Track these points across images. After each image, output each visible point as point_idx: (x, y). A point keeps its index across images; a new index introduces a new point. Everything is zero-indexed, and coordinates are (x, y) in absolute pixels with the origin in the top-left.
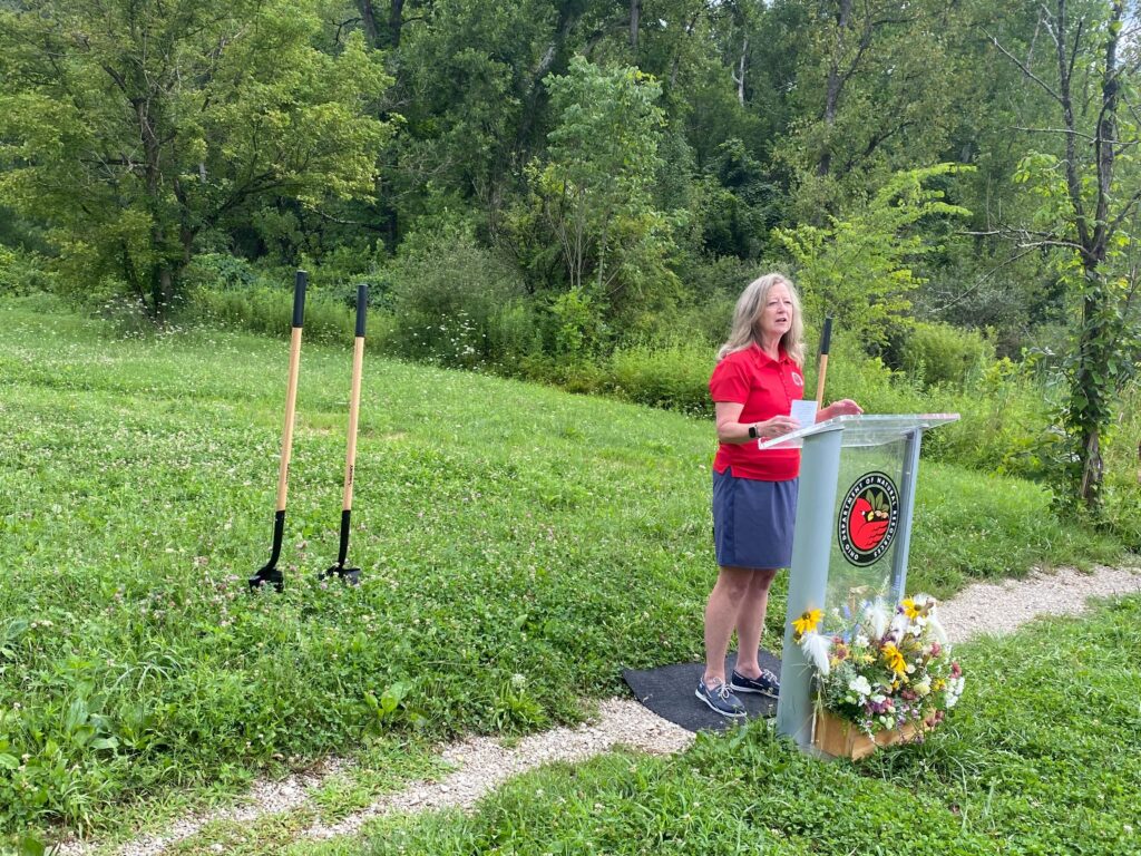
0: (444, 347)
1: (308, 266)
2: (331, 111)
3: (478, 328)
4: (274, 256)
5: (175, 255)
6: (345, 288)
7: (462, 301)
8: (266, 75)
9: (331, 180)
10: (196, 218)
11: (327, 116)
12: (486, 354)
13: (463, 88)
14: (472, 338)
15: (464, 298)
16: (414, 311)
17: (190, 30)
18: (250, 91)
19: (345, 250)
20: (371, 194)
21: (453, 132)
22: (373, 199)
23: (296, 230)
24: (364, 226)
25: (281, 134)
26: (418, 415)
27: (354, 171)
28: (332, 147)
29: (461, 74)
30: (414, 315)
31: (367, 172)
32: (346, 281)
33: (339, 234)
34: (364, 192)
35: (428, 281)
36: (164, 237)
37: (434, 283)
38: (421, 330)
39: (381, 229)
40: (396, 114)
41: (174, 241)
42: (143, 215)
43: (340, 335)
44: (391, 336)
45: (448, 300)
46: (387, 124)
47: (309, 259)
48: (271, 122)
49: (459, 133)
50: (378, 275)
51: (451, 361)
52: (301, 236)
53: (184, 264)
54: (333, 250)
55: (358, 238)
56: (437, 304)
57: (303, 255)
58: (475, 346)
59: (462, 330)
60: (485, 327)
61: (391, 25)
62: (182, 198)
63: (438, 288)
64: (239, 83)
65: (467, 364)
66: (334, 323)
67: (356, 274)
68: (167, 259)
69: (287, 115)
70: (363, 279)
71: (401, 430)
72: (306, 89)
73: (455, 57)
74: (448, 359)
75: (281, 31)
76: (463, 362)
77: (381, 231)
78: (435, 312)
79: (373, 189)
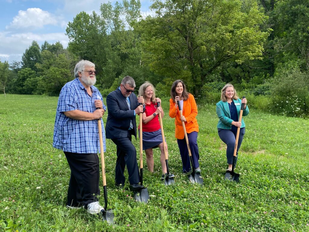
0: (288, 109)
1: (244, 83)
2: (246, 30)
3: (302, 101)
4: (234, 81)
5: (199, 83)
6: (256, 89)
7: (295, 91)
8: (225, 23)
9: (247, 54)
10: (205, 72)
11: (245, 32)
12: (305, 111)
13: (296, 19)
14: (299, 105)
15: (296, 90)
16: (277, 96)
17: (201, 13)
18: (220, 29)
19: (256, 77)
20: (261, 56)
21: (291, 33)
22: (262, 58)
23: (241, 72)
24: (263, 69)
25: (230, 41)
26: (272, 142)
27: (255, 50)
28: (248, 43)
29: (295, 14)
30: (277, 98)
31: (260, 49)
32: (256, 87)
33: (255, 72)
34: (259, 56)
35: (282, 85)
36: (196, 78)
37: (283, 86)
38: (279, 103)
39: (269, 69)
40: (270, 29)
41: (199, 79)
42: (189, 72)
43: (253, 105)
44: (269, 105)
45: (290, 91)
46: (267, 33)
47: (244, 81)
48: (226, 37)
49: (294, 33)
50: (267, 84)
51: (291, 114)
52: (242, 74)
53: (202, 86)
54: (252, 78)
55: (261, 73)
56: (285, 93)
57: (243, 80)
58: (300, 108)
59: (295, 102)
60: (304, 100)
61: (271, 4)
62: (201, 66)
63: (285, 87)
64: (217, 27)
65: (298, 115)
66: (250, 101)
67: (259, 84)
68: (196, 85)
69: (231, 34)
70: (261, 86)
71: (264, 149)
72: (238, 25)
73: (292, 8)
74: (290, 113)
75: (229, 7)
76: (296, 114)
77: (269, 70)
78: (285, 96)
79: (262, 55)
